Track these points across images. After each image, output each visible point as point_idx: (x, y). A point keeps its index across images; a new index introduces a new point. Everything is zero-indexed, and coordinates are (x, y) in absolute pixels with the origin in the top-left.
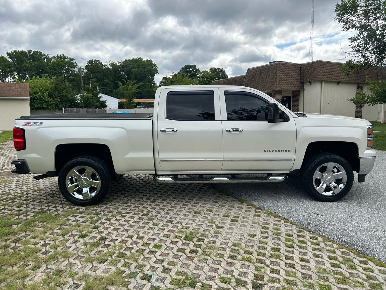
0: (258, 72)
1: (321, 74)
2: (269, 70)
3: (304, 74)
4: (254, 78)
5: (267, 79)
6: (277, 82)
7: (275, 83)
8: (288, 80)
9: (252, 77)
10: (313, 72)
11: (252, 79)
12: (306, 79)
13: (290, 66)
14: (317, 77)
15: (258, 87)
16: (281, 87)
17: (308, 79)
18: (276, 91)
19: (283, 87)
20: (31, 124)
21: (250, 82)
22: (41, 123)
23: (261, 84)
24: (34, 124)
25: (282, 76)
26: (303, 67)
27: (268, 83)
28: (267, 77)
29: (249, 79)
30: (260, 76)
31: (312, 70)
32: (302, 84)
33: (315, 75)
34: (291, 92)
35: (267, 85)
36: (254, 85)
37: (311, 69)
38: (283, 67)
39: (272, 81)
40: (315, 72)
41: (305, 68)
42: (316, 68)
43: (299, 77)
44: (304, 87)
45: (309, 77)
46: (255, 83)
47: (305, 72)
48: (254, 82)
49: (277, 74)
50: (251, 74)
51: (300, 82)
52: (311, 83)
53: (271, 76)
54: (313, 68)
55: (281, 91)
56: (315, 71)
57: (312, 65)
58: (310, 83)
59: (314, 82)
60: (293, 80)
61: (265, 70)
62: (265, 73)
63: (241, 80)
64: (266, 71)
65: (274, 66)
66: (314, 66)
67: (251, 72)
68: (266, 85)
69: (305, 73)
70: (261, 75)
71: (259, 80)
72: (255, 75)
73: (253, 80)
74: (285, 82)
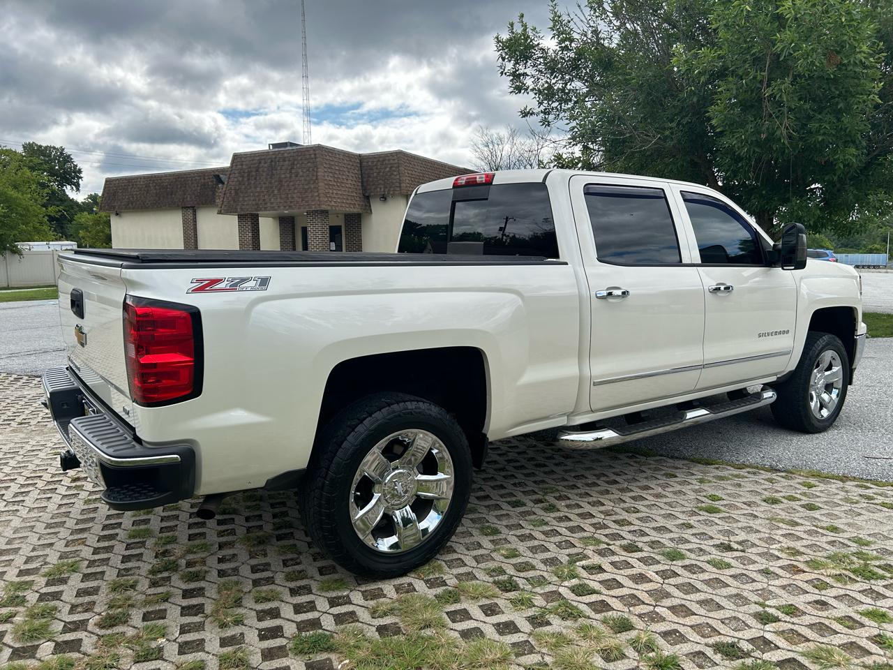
0: (266, 165)
1: (407, 181)
2: (295, 160)
3: (369, 177)
4: (255, 179)
5: (292, 183)
6: (320, 191)
7: (316, 194)
8: (341, 188)
9: (248, 175)
10: (389, 174)
11: (249, 179)
12: (375, 189)
13: (341, 157)
14: (400, 187)
15: (270, 200)
16: (329, 203)
17: (381, 188)
18: (316, 211)
19: (333, 203)
20: (222, 285)
21: (243, 187)
22: (264, 282)
23: (276, 192)
24: (236, 285)
25: (330, 178)
26: (365, 161)
27: (296, 191)
28: (291, 177)
29: (241, 179)
30: (273, 174)
31: (388, 169)
32: (367, 198)
33: (394, 181)
34: (342, 217)
35: (295, 196)
36: (257, 194)
37: (386, 168)
38: (328, 157)
39: (306, 187)
40: (396, 175)
41: (370, 163)
42: (396, 166)
43: (360, 184)
44: (370, 206)
45: (382, 186)
46: (258, 189)
47: (373, 174)
48: (256, 188)
49: (317, 172)
50: (244, 167)
51: (362, 196)
52: (386, 199)
53: (303, 176)
54: (389, 166)
55: (327, 212)
56: (395, 173)
57: (387, 158)
58: (384, 198)
59: (393, 196)
60: (350, 190)
61: (284, 161)
62: (283, 168)
63: (203, 181)
64: (287, 162)
65: (307, 153)
66: (391, 162)
67: (244, 163)
68: (293, 198)
69: (372, 176)
70: (274, 172)
71: (270, 183)
72: (257, 171)
73: (253, 182)
74: (335, 192)
